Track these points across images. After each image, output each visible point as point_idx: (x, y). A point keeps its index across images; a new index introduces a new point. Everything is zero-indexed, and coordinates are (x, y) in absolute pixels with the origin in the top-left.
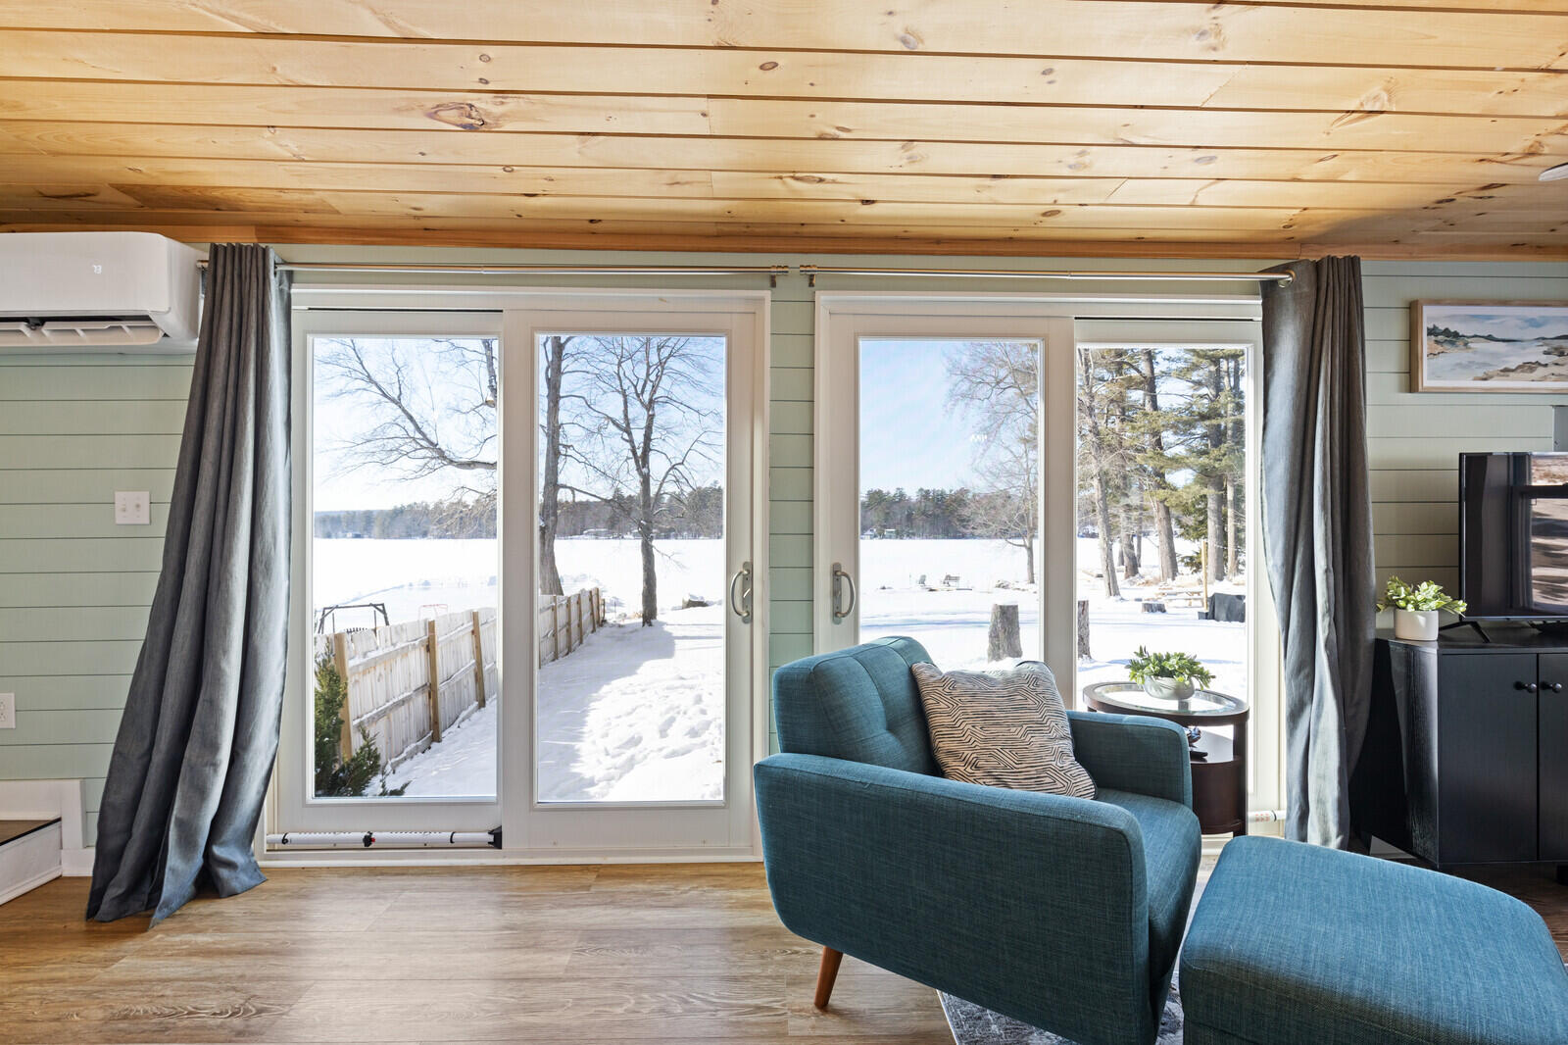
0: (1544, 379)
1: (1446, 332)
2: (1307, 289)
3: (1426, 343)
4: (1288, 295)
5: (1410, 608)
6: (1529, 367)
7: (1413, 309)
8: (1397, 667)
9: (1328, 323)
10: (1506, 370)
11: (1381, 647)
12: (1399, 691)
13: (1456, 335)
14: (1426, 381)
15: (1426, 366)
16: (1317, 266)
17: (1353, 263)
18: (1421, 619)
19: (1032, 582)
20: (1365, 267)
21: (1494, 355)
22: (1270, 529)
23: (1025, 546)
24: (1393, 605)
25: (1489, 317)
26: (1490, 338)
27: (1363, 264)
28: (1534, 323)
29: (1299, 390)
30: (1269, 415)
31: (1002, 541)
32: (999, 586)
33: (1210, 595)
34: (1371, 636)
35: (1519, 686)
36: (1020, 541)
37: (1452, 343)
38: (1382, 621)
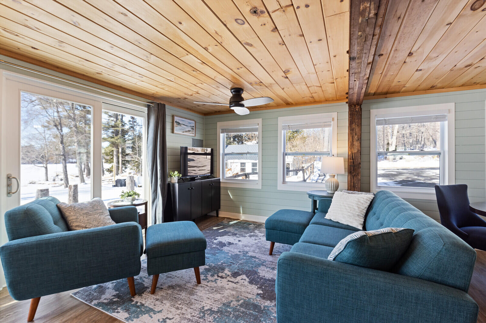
0: (191, 133)
1: (178, 122)
2: (156, 109)
3: (175, 124)
4: (153, 109)
5: (173, 176)
6: (189, 131)
7: (173, 117)
8: (172, 188)
9: (160, 117)
10: (186, 131)
11: (169, 184)
12: (172, 193)
13: (179, 123)
14: (175, 132)
15: (175, 128)
16: (158, 104)
17: (164, 105)
18: (175, 178)
19: (47, 180)
20: (167, 106)
21: (185, 128)
22: (148, 161)
23: (44, 167)
24: (171, 176)
25: (184, 121)
26: (184, 125)
27: (166, 105)
28: (190, 123)
29: (155, 130)
30: (148, 135)
31: (33, 165)
32: (30, 183)
33: (116, 180)
34: (167, 183)
35: (189, 189)
36: (42, 165)
37: (179, 125)
38: (169, 180)
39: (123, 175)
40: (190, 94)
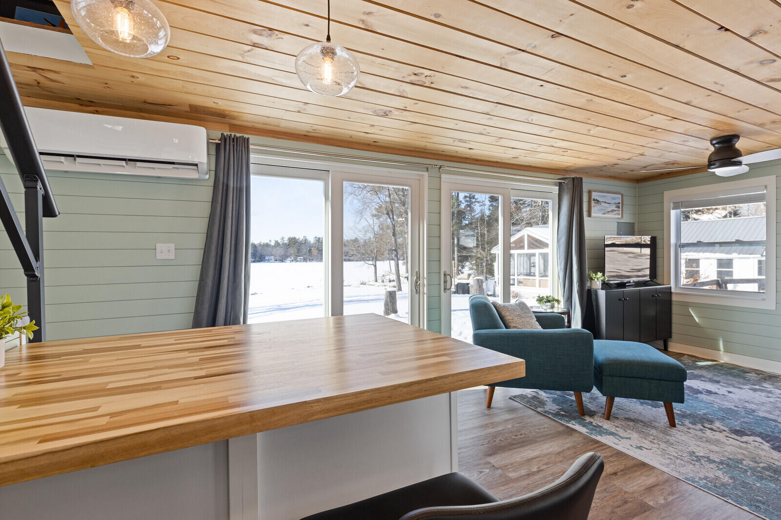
0: (615, 214)
1: (597, 200)
2: (571, 186)
3: (593, 203)
4: (565, 187)
5: (596, 280)
6: (613, 211)
7: (590, 192)
8: (593, 296)
9: (576, 197)
10: (608, 212)
11: (589, 291)
12: (594, 303)
13: (598, 201)
14: (593, 215)
15: (593, 209)
16: (573, 179)
17: (581, 179)
18: (598, 283)
19: (376, 281)
20: (584, 180)
21: (606, 207)
22: (560, 258)
23: (373, 264)
24: (592, 279)
25: (605, 196)
26: (605, 202)
27: (583, 179)
28: (614, 199)
29: (569, 216)
30: (559, 223)
32: (362, 284)
33: (456, 284)
34: (587, 288)
35: (620, 300)
36: (371, 262)
37: (598, 203)
38: (588, 284)
39: (459, 277)
40: (627, 158)
